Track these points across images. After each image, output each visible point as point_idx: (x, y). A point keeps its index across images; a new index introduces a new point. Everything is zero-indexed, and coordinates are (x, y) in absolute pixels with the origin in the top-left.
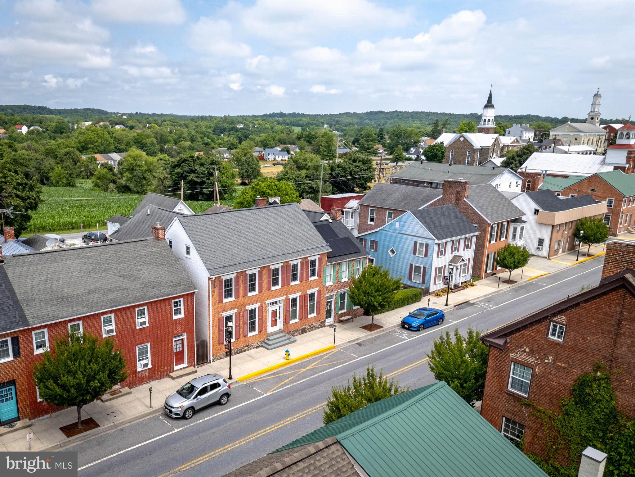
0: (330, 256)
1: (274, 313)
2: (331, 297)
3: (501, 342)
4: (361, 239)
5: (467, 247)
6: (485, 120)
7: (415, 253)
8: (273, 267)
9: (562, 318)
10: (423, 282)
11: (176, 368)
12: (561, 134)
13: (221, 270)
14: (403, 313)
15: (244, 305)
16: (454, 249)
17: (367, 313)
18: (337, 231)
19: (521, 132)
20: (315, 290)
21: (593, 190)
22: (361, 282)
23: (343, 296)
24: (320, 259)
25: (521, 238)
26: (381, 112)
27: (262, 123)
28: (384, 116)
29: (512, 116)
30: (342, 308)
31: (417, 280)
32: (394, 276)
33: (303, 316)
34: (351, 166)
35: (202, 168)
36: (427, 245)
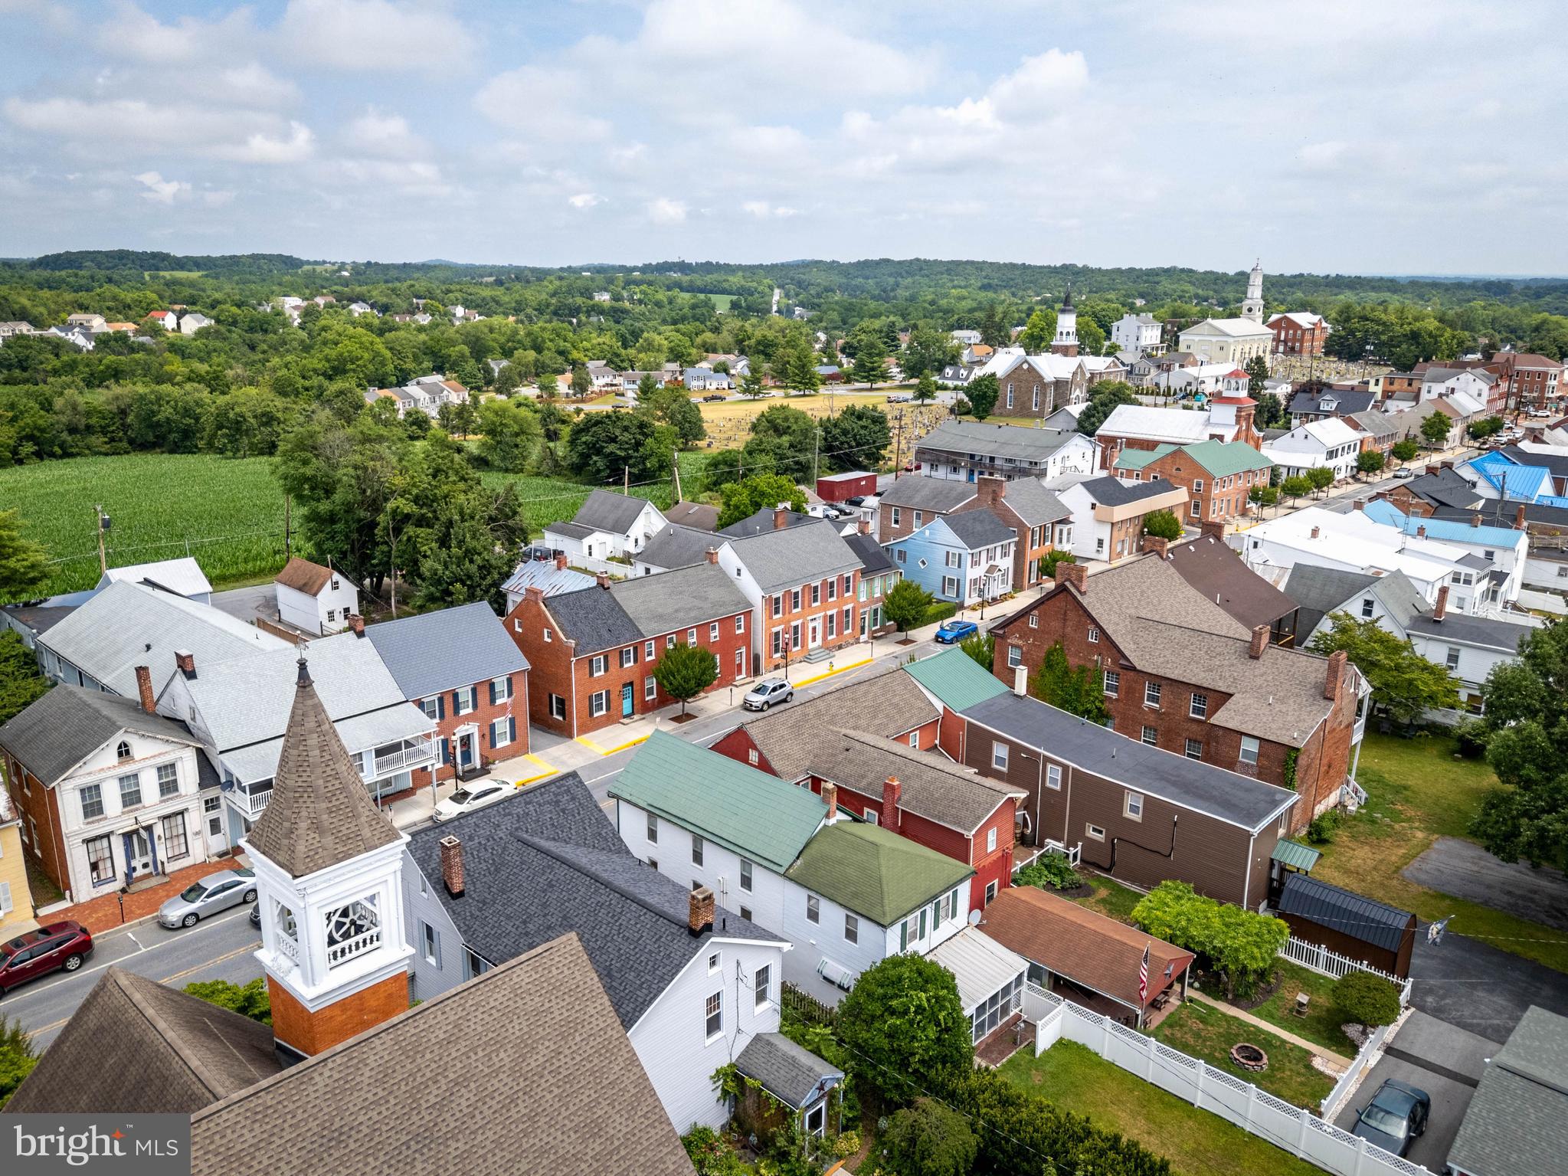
0: (864, 573)
1: (814, 629)
2: (865, 613)
3: (1001, 632)
4: (887, 549)
5: (1005, 555)
6: (1061, 333)
7: (947, 564)
8: (813, 585)
9: (1035, 612)
10: (958, 596)
11: (737, 678)
12: (1197, 338)
13: (772, 589)
14: (934, 629)
15: (789, 622)
16: (989, 558)
17: (900, 629)
18: (866, 544)
19: (1139, 327)
20: (850, 606)
21: (1178, 469)
22: (894, 597)
23: (876, 611)
24: (854, 575)
25: (1068, 541)
26: (887, 261)
27: (649, 291)
28: (893, 270)
29: (1141, 269)
30: (875, 624)
31: (951, 594)
32: (925, 590)
33: (840, 633)
34: (854, 425)
35: (626, 434)
36: (960, 555)
